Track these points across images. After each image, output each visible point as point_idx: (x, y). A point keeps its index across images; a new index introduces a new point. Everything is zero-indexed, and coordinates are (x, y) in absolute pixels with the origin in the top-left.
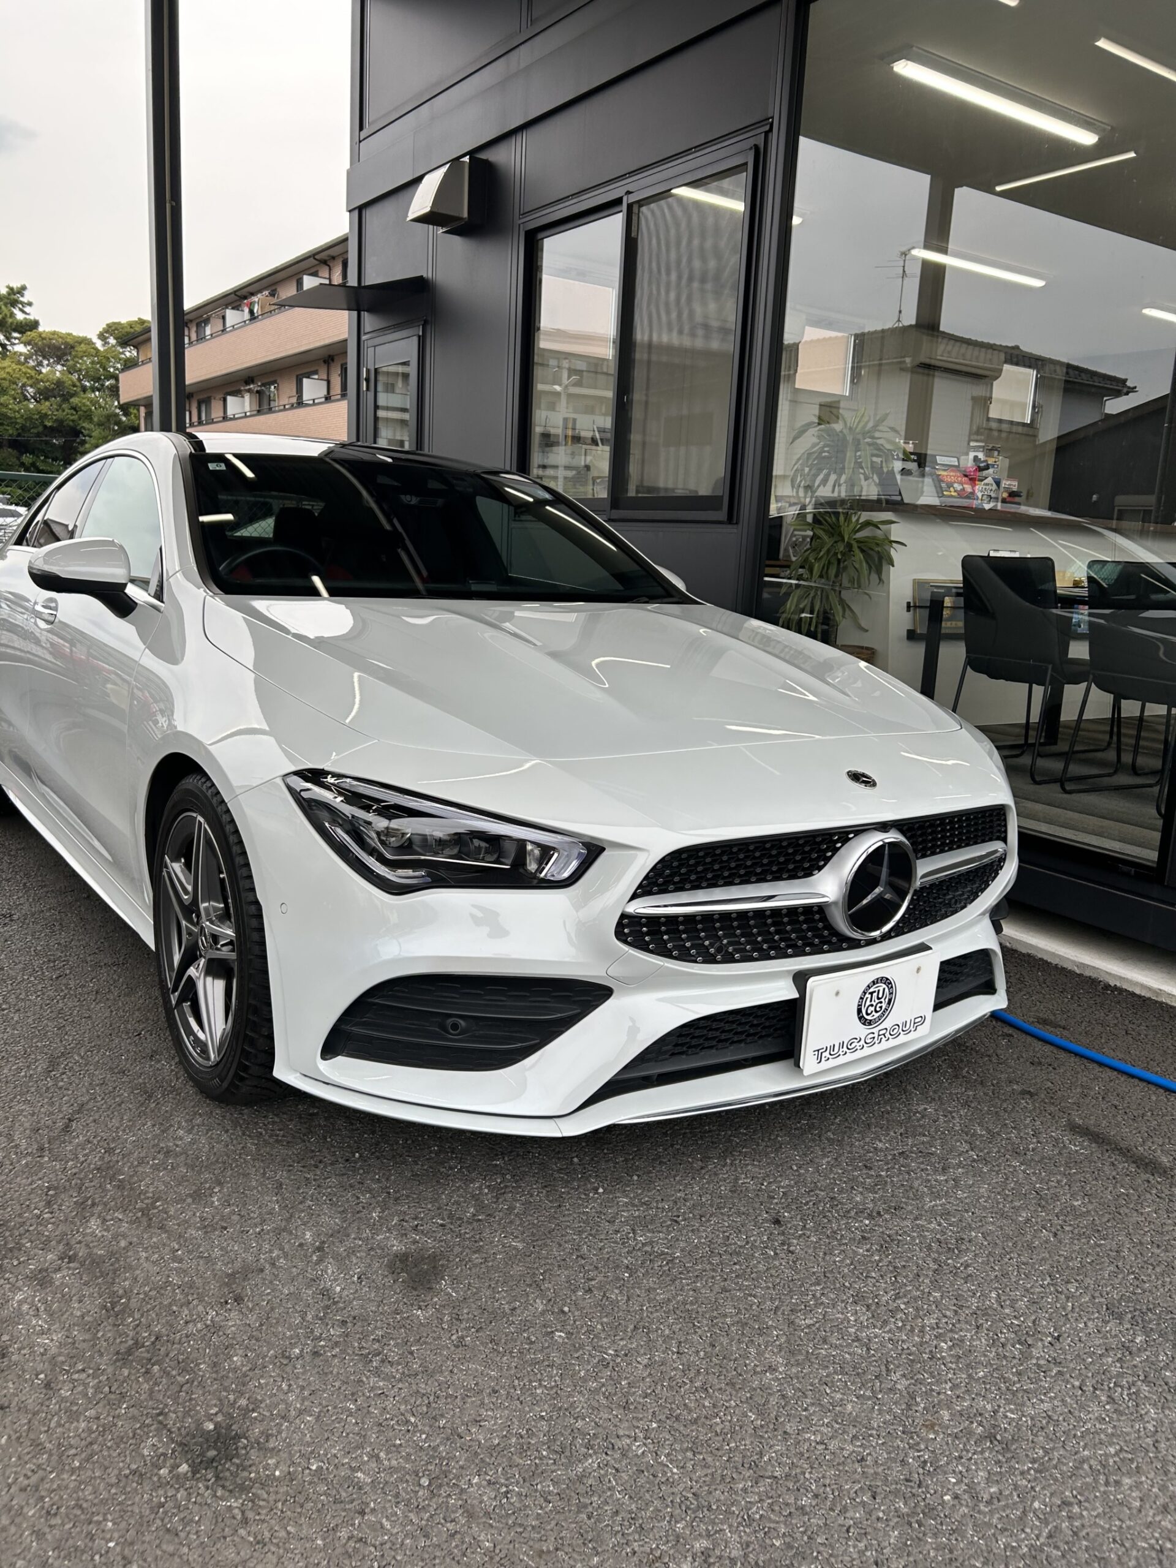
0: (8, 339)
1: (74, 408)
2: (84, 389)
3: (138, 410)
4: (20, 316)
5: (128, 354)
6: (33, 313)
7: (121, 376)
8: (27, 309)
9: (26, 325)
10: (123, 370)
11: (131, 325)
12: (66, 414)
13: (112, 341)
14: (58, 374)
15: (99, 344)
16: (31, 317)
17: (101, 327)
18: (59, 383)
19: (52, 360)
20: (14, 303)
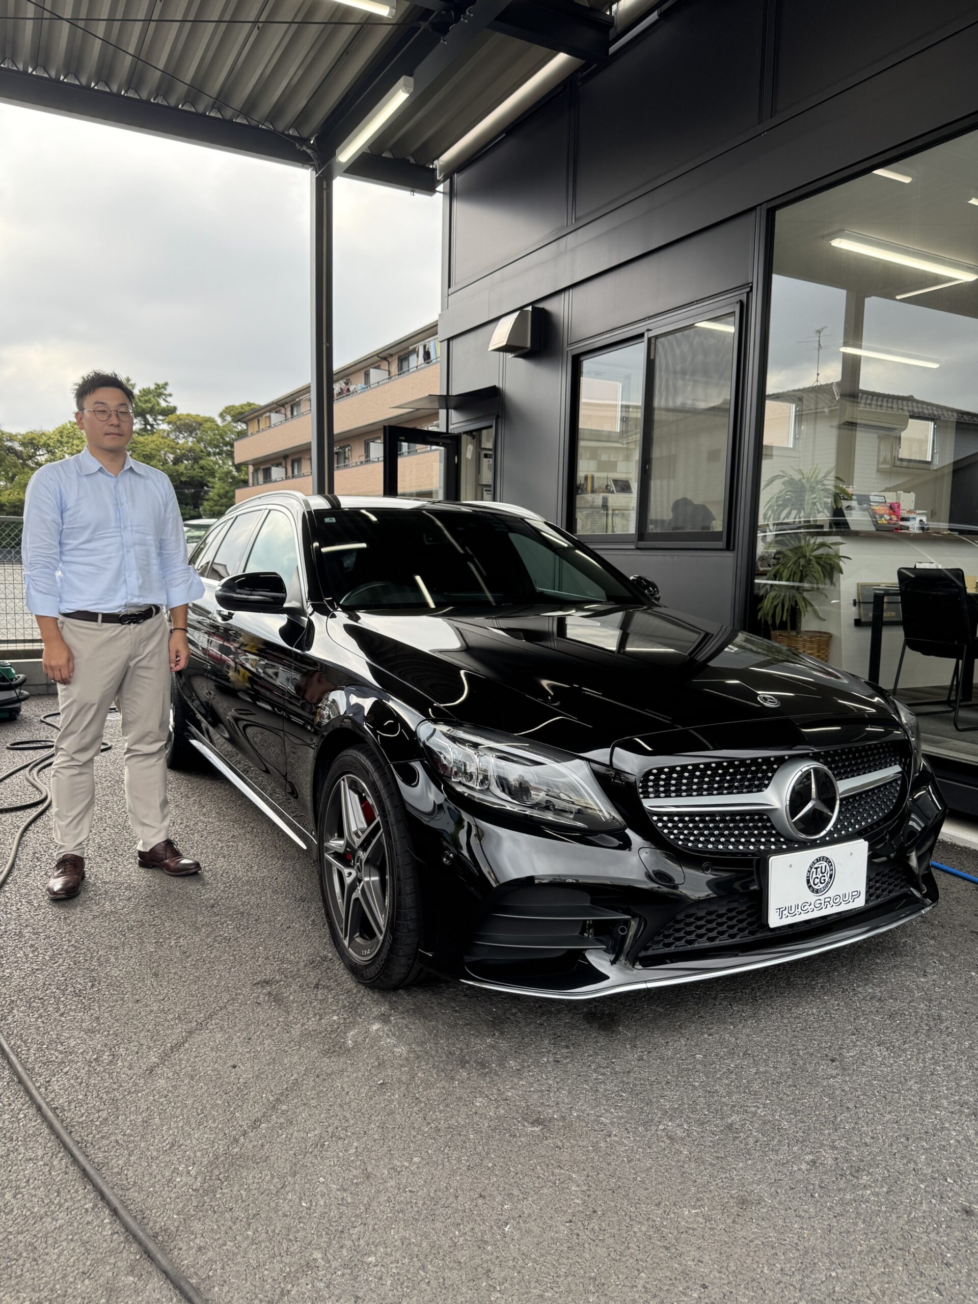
0: (155, 420)
1: (202, 468)
2: (209, 454)
3: (247, 468)
4: (163, 404)
5: (239, 428)
6: (173, 402)
7: (236, 444)
8: (169, 399)
9: (168, 410)
10: (236, 440)
11: (242, 407)
12: (197, 472)
13: (229, 418)
14: (190, 444)
15: (219, 421)
16: (172, 405)
17: (221, 409)
18: (191, 450)
19: (186, 435)
20: (160, 395)
